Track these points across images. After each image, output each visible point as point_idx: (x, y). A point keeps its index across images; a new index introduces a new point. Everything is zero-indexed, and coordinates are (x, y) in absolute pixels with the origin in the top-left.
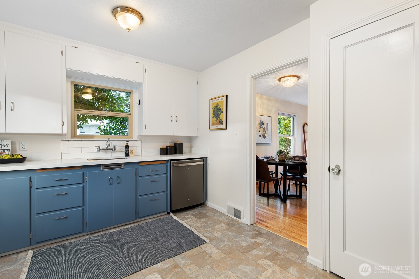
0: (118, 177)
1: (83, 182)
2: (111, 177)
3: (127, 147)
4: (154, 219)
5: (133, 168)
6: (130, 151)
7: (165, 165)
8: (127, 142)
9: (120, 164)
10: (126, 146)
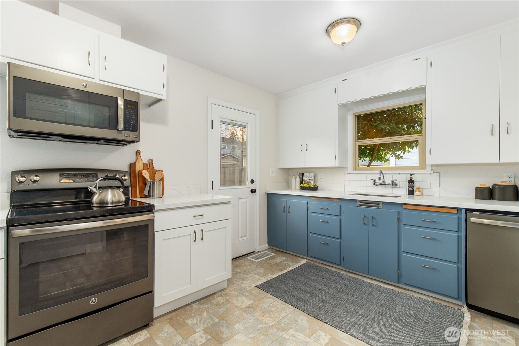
0: (373, 217)
1: (340, 216)
2: (366, 216)
3: (411, 181)
4: (427, 298)
5: (395, 210)
6: (415, 187)
7: (456, 217)
8: (411, 175)
9: (377, 203)
10: (409, 180)
